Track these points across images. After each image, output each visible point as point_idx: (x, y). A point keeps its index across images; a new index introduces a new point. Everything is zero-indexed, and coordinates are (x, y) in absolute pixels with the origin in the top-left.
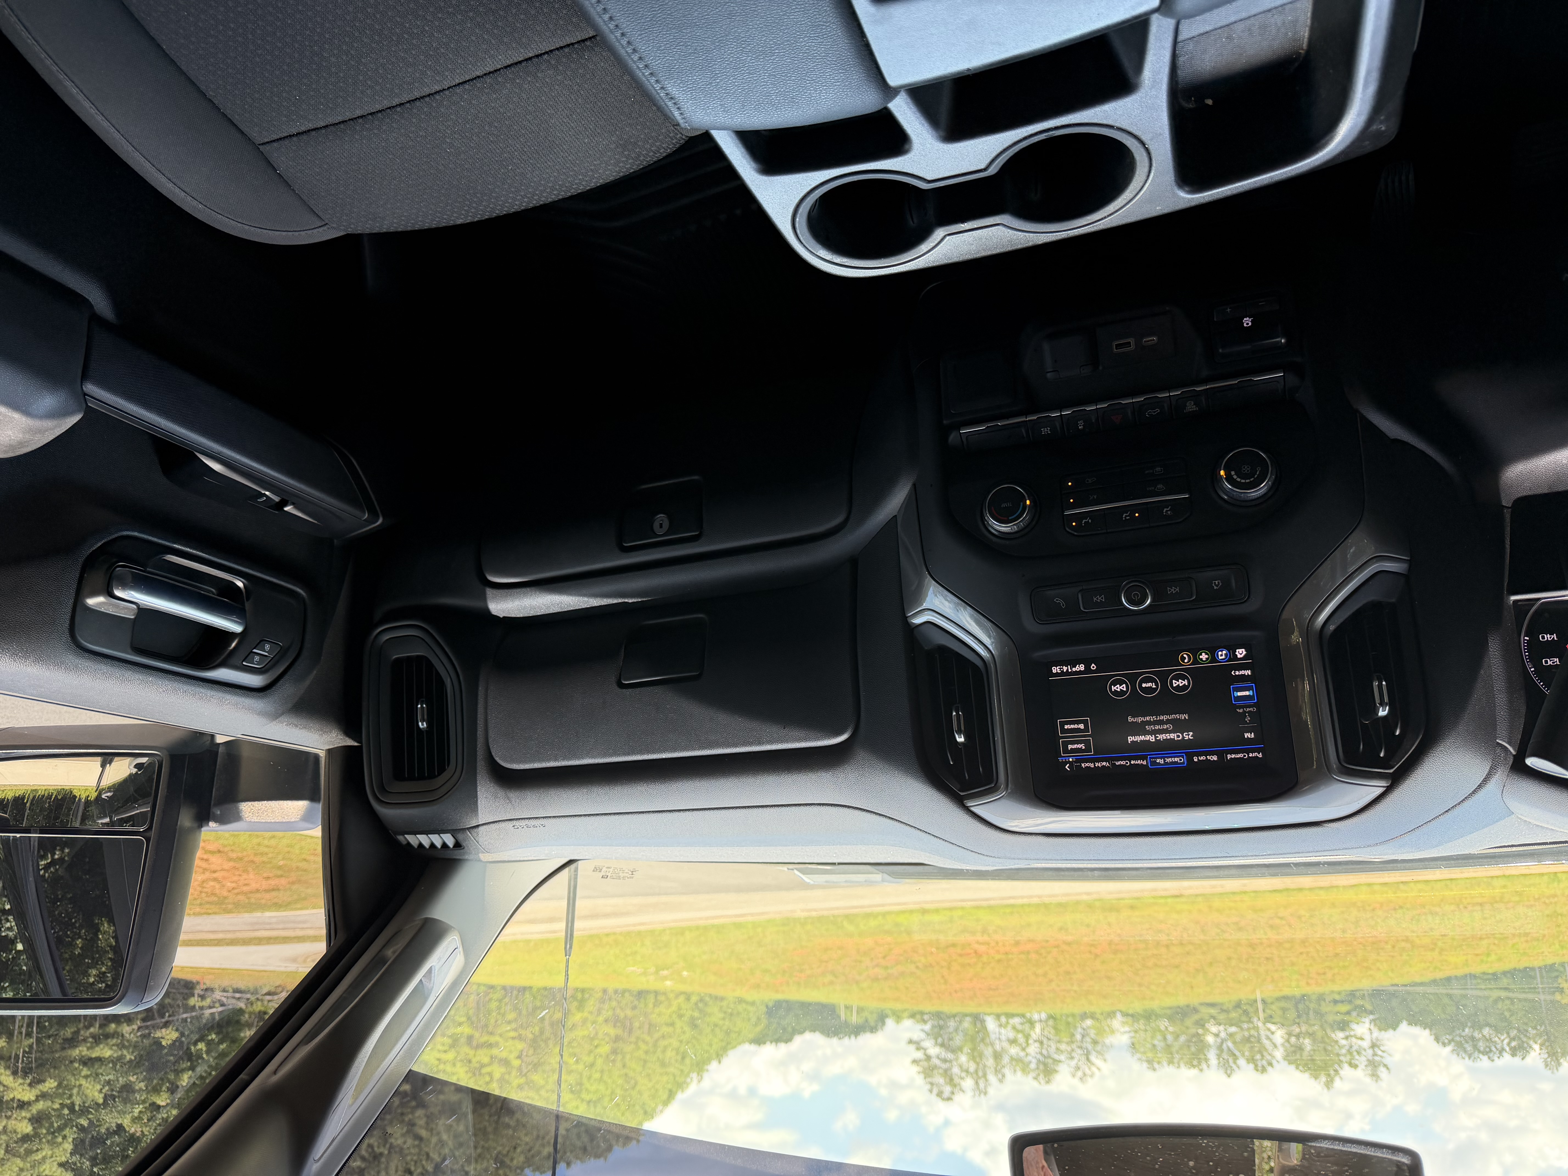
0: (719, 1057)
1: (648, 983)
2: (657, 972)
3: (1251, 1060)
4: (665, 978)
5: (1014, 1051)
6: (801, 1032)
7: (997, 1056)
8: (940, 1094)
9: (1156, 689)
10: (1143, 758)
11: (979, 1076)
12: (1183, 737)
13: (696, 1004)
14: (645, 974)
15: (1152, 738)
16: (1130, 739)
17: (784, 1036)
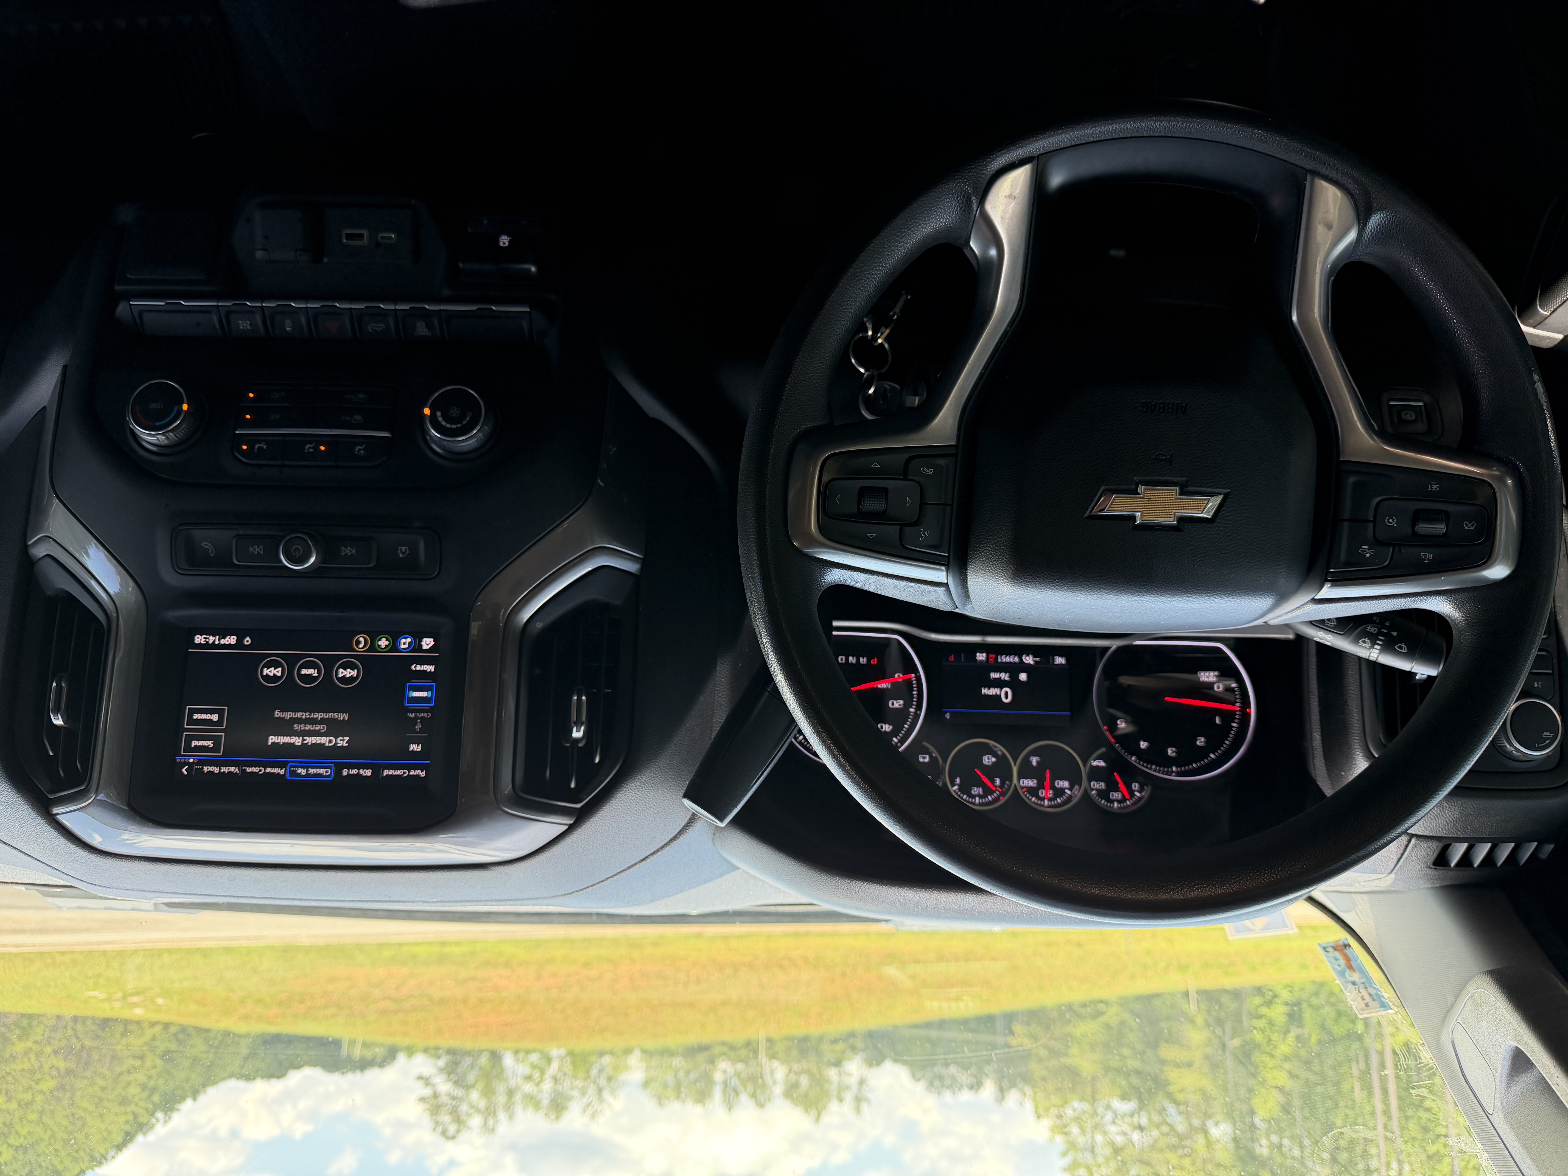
0: (195, 1095)
1: (115, 1010)
2: (124, 998)
3: (753, 1096)
4: (135, 1005)
5: (528, 1088)
6: (298, 1067)
7: (510, 1093)
8: (444, 1133)
9: (316, 678)
10: (281, 765)
11: (490, 1112)
12: (336, 743)
13: (175, 1035)
14: (109, 999)
15: (297, 741)
16: (272, 739)
17: (277, 1072)
